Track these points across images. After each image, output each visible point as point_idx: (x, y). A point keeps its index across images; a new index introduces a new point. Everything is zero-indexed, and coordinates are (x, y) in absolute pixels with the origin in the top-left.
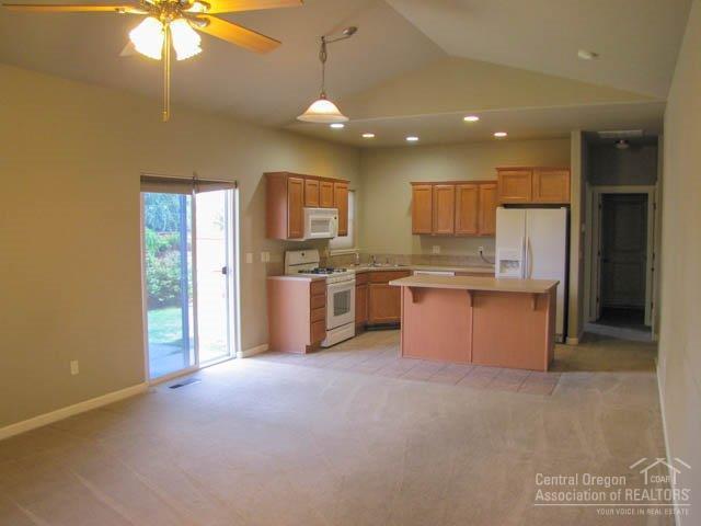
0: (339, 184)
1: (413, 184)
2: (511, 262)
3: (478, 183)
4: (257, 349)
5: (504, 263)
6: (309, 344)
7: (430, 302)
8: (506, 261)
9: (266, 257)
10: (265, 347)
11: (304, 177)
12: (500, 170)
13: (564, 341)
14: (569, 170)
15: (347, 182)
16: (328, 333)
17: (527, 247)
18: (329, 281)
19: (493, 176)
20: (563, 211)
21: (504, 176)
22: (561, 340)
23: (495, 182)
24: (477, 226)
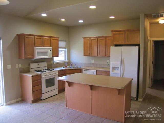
0: (53, 38)
1: (84, 38)
2: (116, 67)
3: (106, 37)
4: (15, 101)
5: (114, 68)
6: (32, 100)
7: (75, 87)
8: (115, 67)
9: (19, 66)
10: (20, 99)
11: (34, 36)
12: (112, 31)
13: (137, 100)
14: (139, 30)
15: (58, 38)
16: (43, 94)
17: (122, 61)
18: (42, 75)
19: (110, 34)
20: (137, 47)
21: (114, 34)
22: (135, 99)
23: (111, 37)
24: (105, 53)
